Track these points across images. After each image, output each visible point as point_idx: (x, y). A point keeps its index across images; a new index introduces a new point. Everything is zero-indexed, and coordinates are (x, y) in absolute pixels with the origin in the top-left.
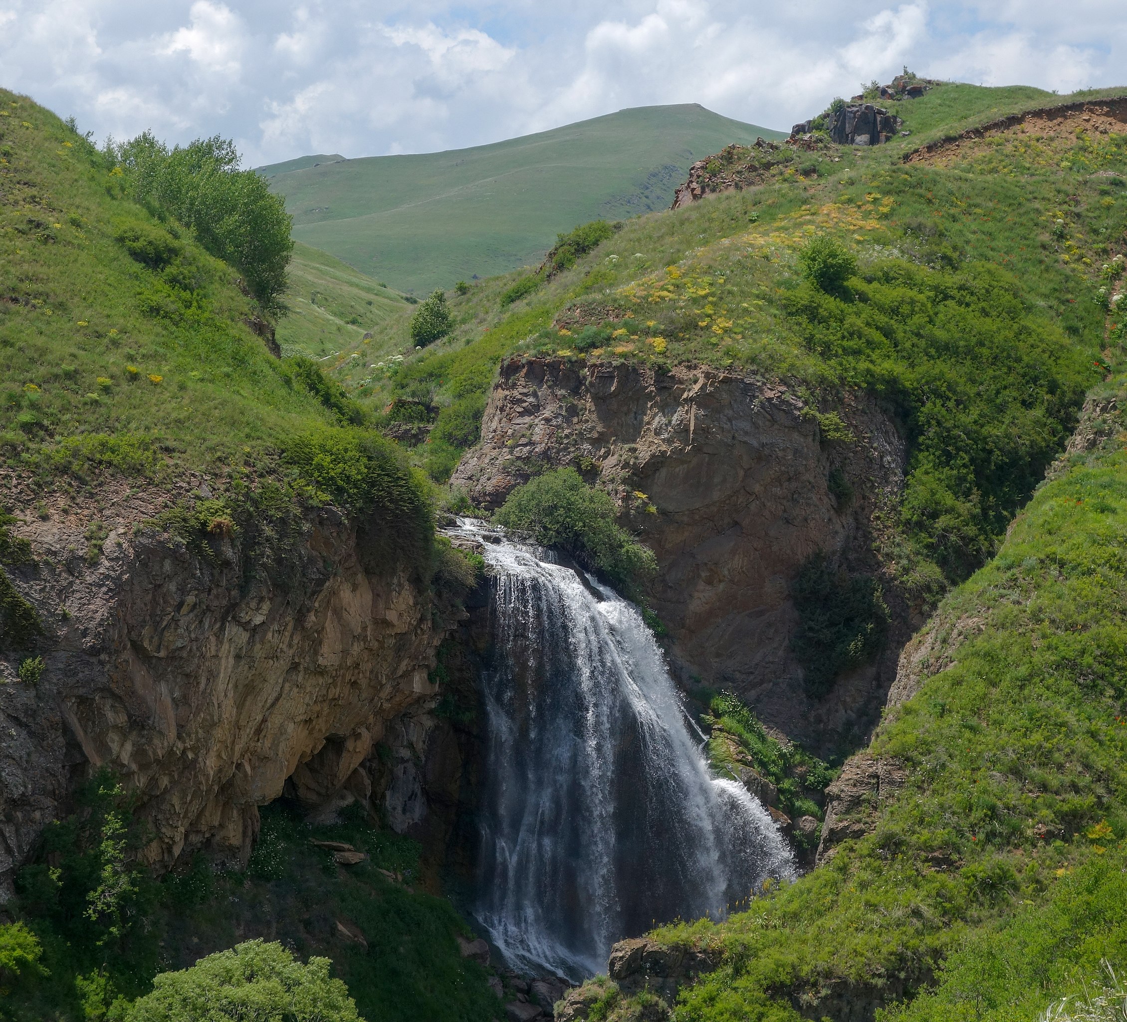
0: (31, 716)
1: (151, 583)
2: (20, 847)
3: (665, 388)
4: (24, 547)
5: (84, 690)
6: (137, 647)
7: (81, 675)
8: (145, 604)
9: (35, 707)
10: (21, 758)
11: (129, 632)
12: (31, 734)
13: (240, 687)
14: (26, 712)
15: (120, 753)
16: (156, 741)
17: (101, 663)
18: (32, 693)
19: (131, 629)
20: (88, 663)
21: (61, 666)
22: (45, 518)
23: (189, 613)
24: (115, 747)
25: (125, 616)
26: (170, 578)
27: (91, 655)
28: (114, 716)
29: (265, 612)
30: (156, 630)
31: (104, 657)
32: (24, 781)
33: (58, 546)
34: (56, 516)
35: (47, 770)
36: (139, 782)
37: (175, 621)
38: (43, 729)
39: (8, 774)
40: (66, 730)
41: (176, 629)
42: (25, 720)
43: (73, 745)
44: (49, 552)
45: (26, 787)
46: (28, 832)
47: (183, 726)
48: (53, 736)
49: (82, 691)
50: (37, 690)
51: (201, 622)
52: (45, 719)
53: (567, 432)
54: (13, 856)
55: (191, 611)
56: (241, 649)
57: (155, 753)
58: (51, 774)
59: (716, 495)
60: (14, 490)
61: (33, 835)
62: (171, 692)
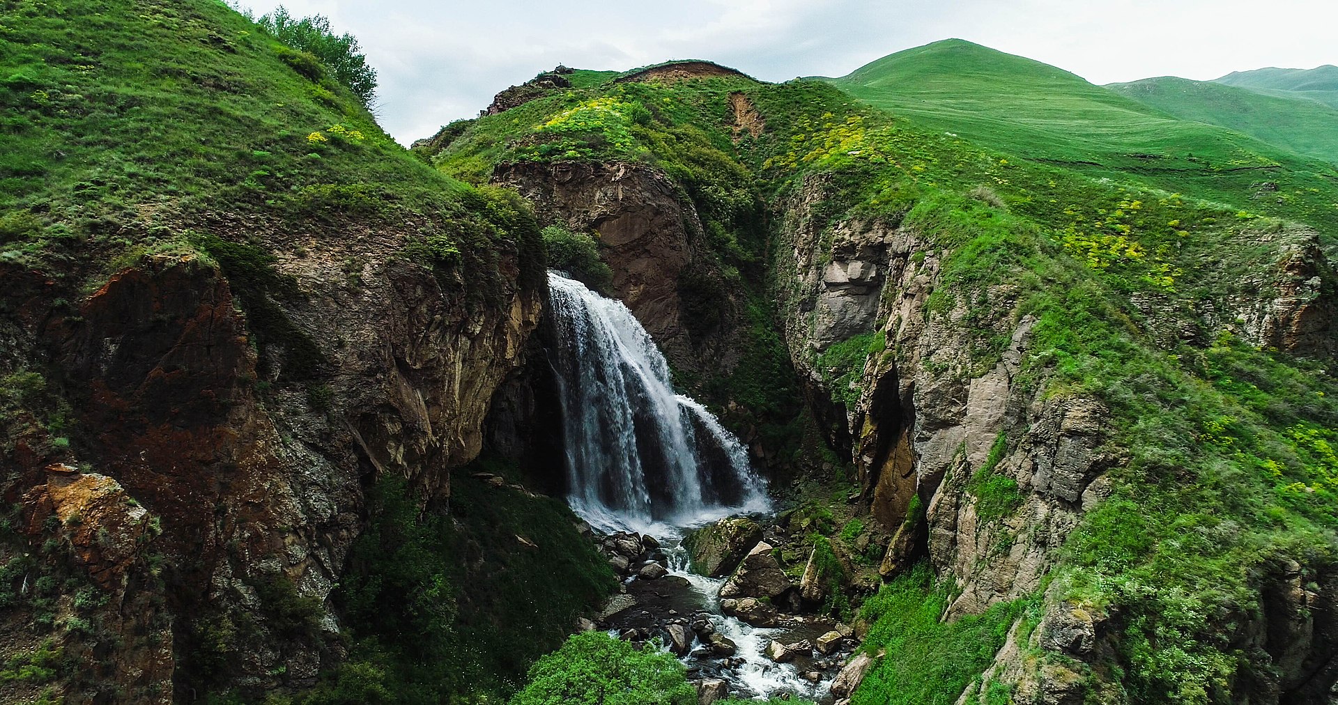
0: (325, 440)
1: (407, 307)
2: (334, 568)
3: (601, 175)
4: (291, 281)
5: (367, 408)
6: (401, 364)
7: (363, 395)
8: (404, 326)
9: (328, 431)
10: (323, 481)
11: (394, 351)
12: (328, 457)
13: (464, 383)
14: (320, 437)
15: (396, 456)
16: (421, 441)
17: (379, 382)
18: (324, 419)
19: (395, 347)
20: (368, 384)
21: (344, 389)
22: (302, 256)
23: (435, 329)
24: (392, 452)
25: (390, 337)
26: (421, 301)
27: (369, 376)
28: (392, 428)
29: (482, 323)
30: (413, 346)
31: (379, 376)
32: (330, 505)
33: (323, 280)
34: (312, 254)
35: (347, 487)
36: (407, 475)
37: (426, 337)
38: (338, 451)
39: (315, 501)
40: (356, 447)
41: (427, 344)
42: (321, 445)
43: (363, 459)
44: (315, 286)
45: (332, 509)
46: (340, 550)
47: (436, 423)
48: (348, 455)
49: (365, 410)
50: (328, 414)
51: (443, 336)
52: (339, 440)
53: (544, 204)
54: (330, 578)
55: (438, 328)
56: (465, 354)
57: (421, 450)
58: (350, 490)
59: (637, 236)
60: (268, 232)
61: (344, 553)
62: (424, 397)
